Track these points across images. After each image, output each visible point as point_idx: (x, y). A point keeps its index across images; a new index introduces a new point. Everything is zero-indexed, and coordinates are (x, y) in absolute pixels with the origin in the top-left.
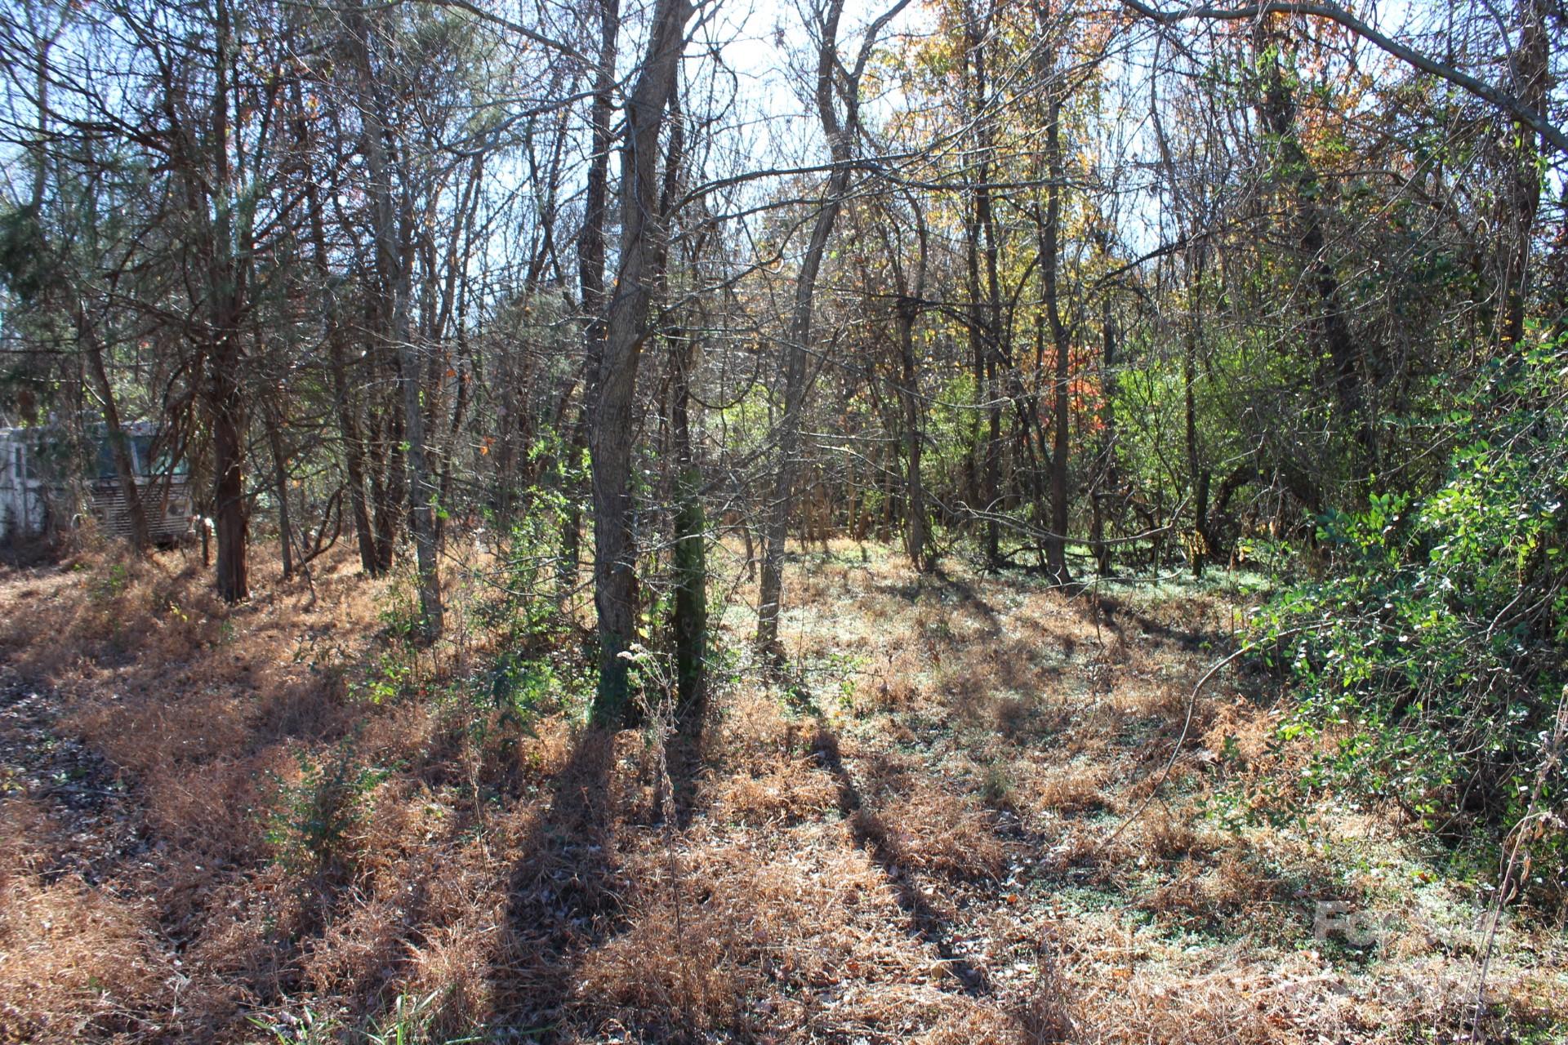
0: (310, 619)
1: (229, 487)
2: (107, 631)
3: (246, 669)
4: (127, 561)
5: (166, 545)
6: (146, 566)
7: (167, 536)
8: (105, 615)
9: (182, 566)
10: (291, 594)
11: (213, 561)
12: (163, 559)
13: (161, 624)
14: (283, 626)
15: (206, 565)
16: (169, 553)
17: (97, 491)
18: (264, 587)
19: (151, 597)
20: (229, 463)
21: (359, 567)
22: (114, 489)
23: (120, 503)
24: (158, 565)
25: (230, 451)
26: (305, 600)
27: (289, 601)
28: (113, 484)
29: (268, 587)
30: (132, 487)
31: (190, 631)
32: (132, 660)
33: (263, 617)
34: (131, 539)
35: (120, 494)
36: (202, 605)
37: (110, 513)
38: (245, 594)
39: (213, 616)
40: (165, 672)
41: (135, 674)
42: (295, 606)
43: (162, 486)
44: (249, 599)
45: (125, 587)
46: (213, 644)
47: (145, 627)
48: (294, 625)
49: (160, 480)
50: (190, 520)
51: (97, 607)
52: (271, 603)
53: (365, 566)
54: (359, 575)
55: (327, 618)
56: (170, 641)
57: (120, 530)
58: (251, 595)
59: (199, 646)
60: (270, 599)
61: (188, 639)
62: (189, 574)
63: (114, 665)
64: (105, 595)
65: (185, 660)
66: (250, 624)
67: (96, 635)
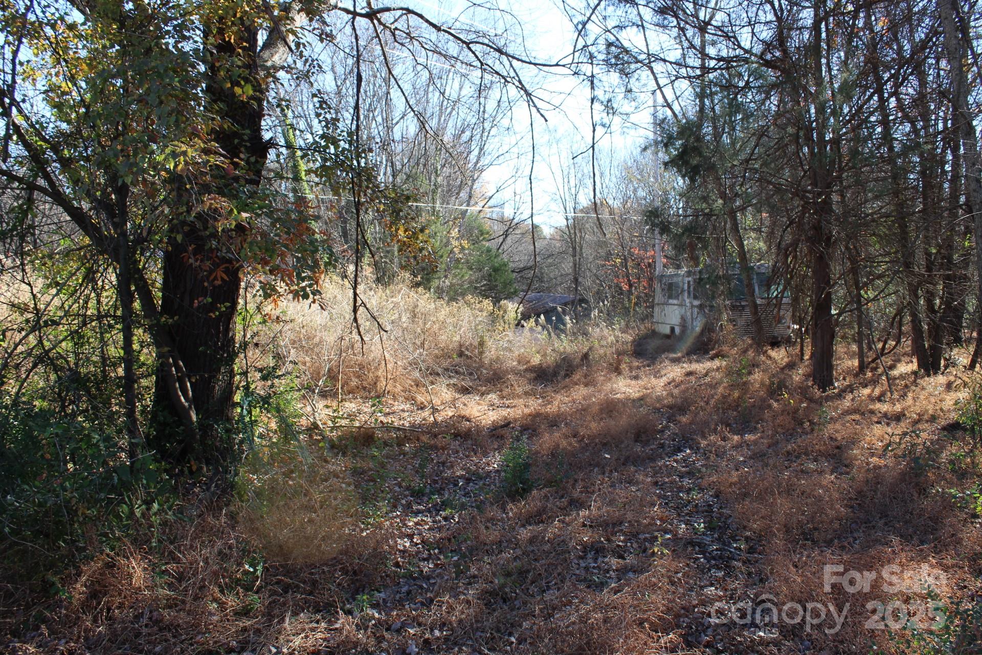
0: (884, 407)
1: (822, 307)
2: (736, 405)
3: (838, 447)
4: (751, 353)
5: (775, 344)
6: (763, 358)
7: (775, 337)
8: (736, 394)
9: (786, 360)
10: (866, 386)
11: (806, 357)
12: (773, 353)
13: (775, 405)
14: (862, 412)
15: (802, 359)
16: (776, 350)
17: (733, 308)
18: (844, 379)
19: (767, 382)
20: (824, 288)
21: (914, 366)
22: (743, 307)
23: (747, 314)
24: (770, 357)
25: (823, 280)
26: (877, 392)
27: (866, 391)
28: (743, 303)
29: (848, 379)
30: (755, 306)
31: (796, 411)
32: (753, 430)
33: (847, 403)
34: (753, 339)
35: (747, 310)
36: (803, 391)
37: (741, 322)
38: (833, 384)
39: (811, 400)
40: (777, 442)
41: (755, 442)
42: (869, 396)
43: (776, 305)
44: (835, 388)
45: (750, 373)
46: (812, 423)
47: (763, 405)
48: (872, 412)
49: (774, 301)
50: (789, 327)
51: (732, 387)
52: (852, 392)
53: (919, 366)
54: (915, 373)
55: (898, 408)
56: (781, 418)
57: (747, 332)
58: (836, 384)
59: (801, 424)
60: (850, 389)
61: (794, 418)
62: (791, 366)
63: (741, 433)
64: (737, 378)
65: (790, 434)
66: (837, 408)
67: (730, 407)
